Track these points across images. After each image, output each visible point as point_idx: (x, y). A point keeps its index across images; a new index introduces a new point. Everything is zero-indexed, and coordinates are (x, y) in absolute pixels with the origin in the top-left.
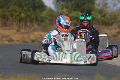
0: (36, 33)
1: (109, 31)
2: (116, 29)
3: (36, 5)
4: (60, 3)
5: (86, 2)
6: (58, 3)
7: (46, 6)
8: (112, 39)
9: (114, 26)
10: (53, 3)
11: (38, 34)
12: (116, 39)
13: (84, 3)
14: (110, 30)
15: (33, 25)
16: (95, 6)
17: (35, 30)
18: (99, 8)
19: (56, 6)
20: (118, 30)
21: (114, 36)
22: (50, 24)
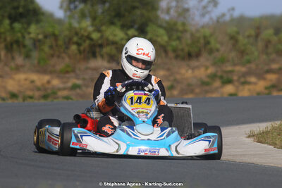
0: (21, 76)
1: (190, 71)
2: (207, 68)
3: (21, 10)
4: (76, 7)
5: (137, 4)
6: (72, 6)
7: (43, 14)
8: (197, 90)
9: (202, 60)
10: (61, 7)
11: (26, 79)
12: (207, 92)
13: (134, 8)
14: (193, 69)
15: (13, 58)
16: (159, 13)
17: (18, 69)
18: (167, 18)
19: (68, 13)
20: (211, 70)
21: (204, 83)
22: (52, 56)
